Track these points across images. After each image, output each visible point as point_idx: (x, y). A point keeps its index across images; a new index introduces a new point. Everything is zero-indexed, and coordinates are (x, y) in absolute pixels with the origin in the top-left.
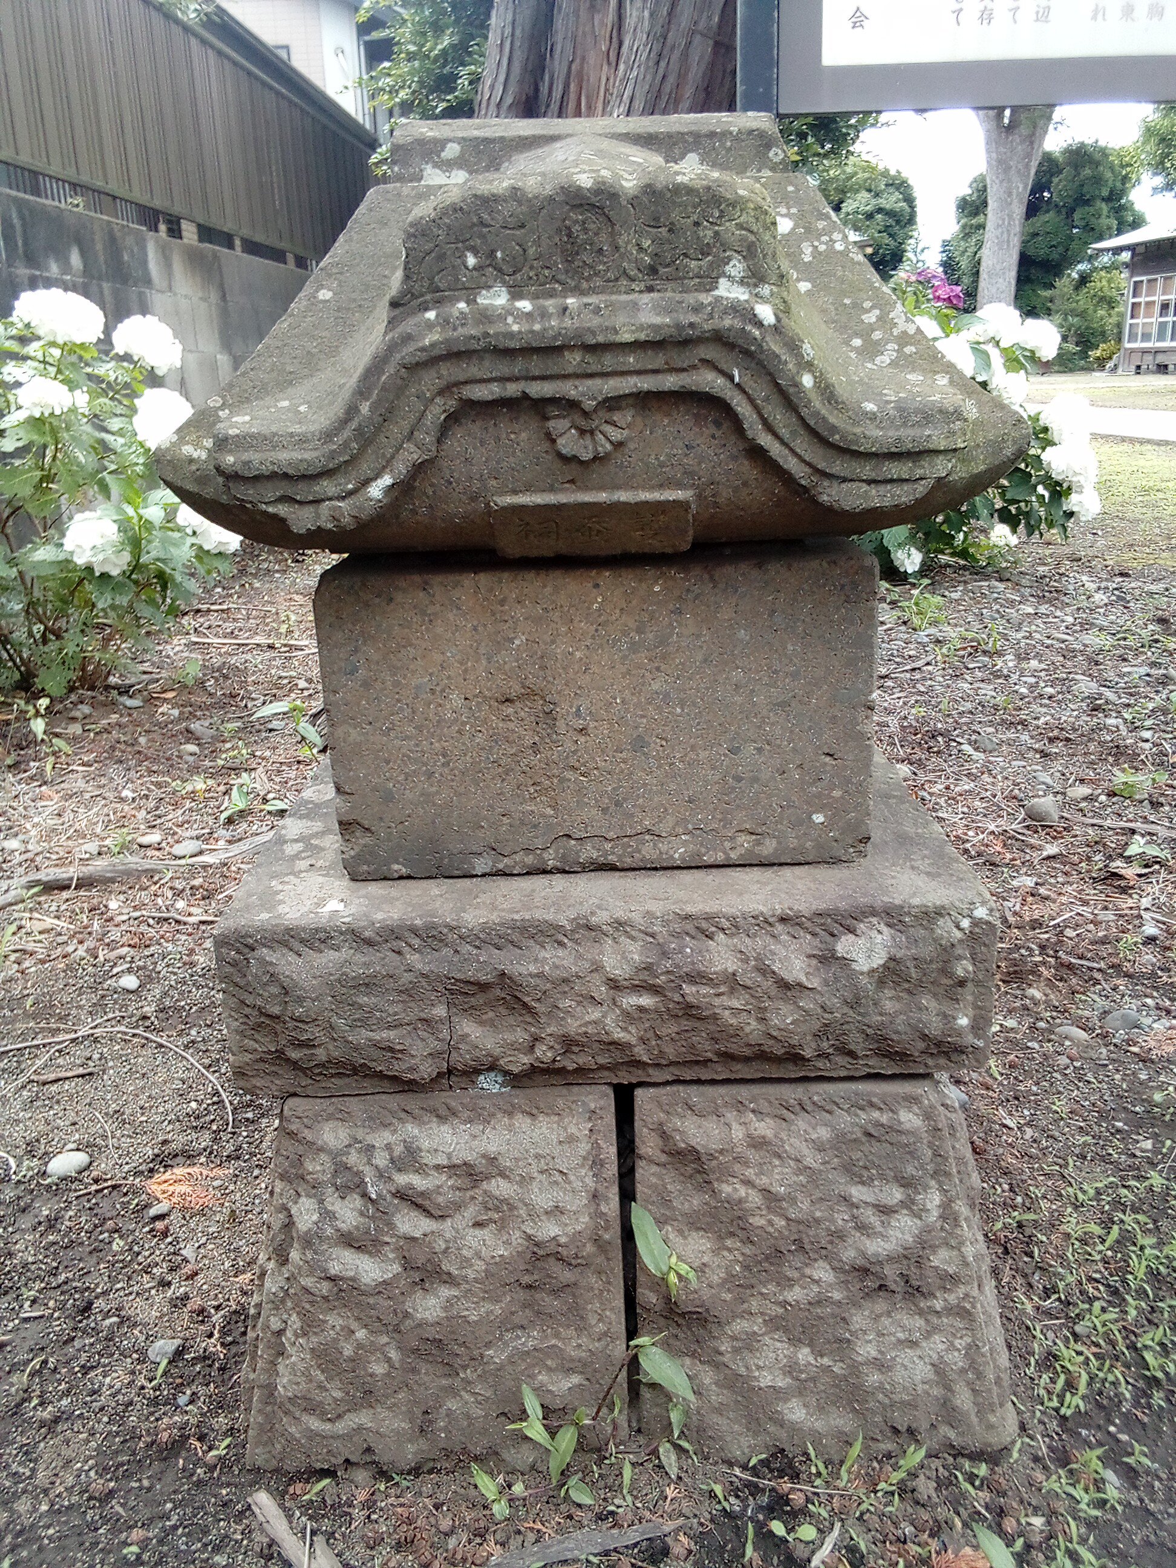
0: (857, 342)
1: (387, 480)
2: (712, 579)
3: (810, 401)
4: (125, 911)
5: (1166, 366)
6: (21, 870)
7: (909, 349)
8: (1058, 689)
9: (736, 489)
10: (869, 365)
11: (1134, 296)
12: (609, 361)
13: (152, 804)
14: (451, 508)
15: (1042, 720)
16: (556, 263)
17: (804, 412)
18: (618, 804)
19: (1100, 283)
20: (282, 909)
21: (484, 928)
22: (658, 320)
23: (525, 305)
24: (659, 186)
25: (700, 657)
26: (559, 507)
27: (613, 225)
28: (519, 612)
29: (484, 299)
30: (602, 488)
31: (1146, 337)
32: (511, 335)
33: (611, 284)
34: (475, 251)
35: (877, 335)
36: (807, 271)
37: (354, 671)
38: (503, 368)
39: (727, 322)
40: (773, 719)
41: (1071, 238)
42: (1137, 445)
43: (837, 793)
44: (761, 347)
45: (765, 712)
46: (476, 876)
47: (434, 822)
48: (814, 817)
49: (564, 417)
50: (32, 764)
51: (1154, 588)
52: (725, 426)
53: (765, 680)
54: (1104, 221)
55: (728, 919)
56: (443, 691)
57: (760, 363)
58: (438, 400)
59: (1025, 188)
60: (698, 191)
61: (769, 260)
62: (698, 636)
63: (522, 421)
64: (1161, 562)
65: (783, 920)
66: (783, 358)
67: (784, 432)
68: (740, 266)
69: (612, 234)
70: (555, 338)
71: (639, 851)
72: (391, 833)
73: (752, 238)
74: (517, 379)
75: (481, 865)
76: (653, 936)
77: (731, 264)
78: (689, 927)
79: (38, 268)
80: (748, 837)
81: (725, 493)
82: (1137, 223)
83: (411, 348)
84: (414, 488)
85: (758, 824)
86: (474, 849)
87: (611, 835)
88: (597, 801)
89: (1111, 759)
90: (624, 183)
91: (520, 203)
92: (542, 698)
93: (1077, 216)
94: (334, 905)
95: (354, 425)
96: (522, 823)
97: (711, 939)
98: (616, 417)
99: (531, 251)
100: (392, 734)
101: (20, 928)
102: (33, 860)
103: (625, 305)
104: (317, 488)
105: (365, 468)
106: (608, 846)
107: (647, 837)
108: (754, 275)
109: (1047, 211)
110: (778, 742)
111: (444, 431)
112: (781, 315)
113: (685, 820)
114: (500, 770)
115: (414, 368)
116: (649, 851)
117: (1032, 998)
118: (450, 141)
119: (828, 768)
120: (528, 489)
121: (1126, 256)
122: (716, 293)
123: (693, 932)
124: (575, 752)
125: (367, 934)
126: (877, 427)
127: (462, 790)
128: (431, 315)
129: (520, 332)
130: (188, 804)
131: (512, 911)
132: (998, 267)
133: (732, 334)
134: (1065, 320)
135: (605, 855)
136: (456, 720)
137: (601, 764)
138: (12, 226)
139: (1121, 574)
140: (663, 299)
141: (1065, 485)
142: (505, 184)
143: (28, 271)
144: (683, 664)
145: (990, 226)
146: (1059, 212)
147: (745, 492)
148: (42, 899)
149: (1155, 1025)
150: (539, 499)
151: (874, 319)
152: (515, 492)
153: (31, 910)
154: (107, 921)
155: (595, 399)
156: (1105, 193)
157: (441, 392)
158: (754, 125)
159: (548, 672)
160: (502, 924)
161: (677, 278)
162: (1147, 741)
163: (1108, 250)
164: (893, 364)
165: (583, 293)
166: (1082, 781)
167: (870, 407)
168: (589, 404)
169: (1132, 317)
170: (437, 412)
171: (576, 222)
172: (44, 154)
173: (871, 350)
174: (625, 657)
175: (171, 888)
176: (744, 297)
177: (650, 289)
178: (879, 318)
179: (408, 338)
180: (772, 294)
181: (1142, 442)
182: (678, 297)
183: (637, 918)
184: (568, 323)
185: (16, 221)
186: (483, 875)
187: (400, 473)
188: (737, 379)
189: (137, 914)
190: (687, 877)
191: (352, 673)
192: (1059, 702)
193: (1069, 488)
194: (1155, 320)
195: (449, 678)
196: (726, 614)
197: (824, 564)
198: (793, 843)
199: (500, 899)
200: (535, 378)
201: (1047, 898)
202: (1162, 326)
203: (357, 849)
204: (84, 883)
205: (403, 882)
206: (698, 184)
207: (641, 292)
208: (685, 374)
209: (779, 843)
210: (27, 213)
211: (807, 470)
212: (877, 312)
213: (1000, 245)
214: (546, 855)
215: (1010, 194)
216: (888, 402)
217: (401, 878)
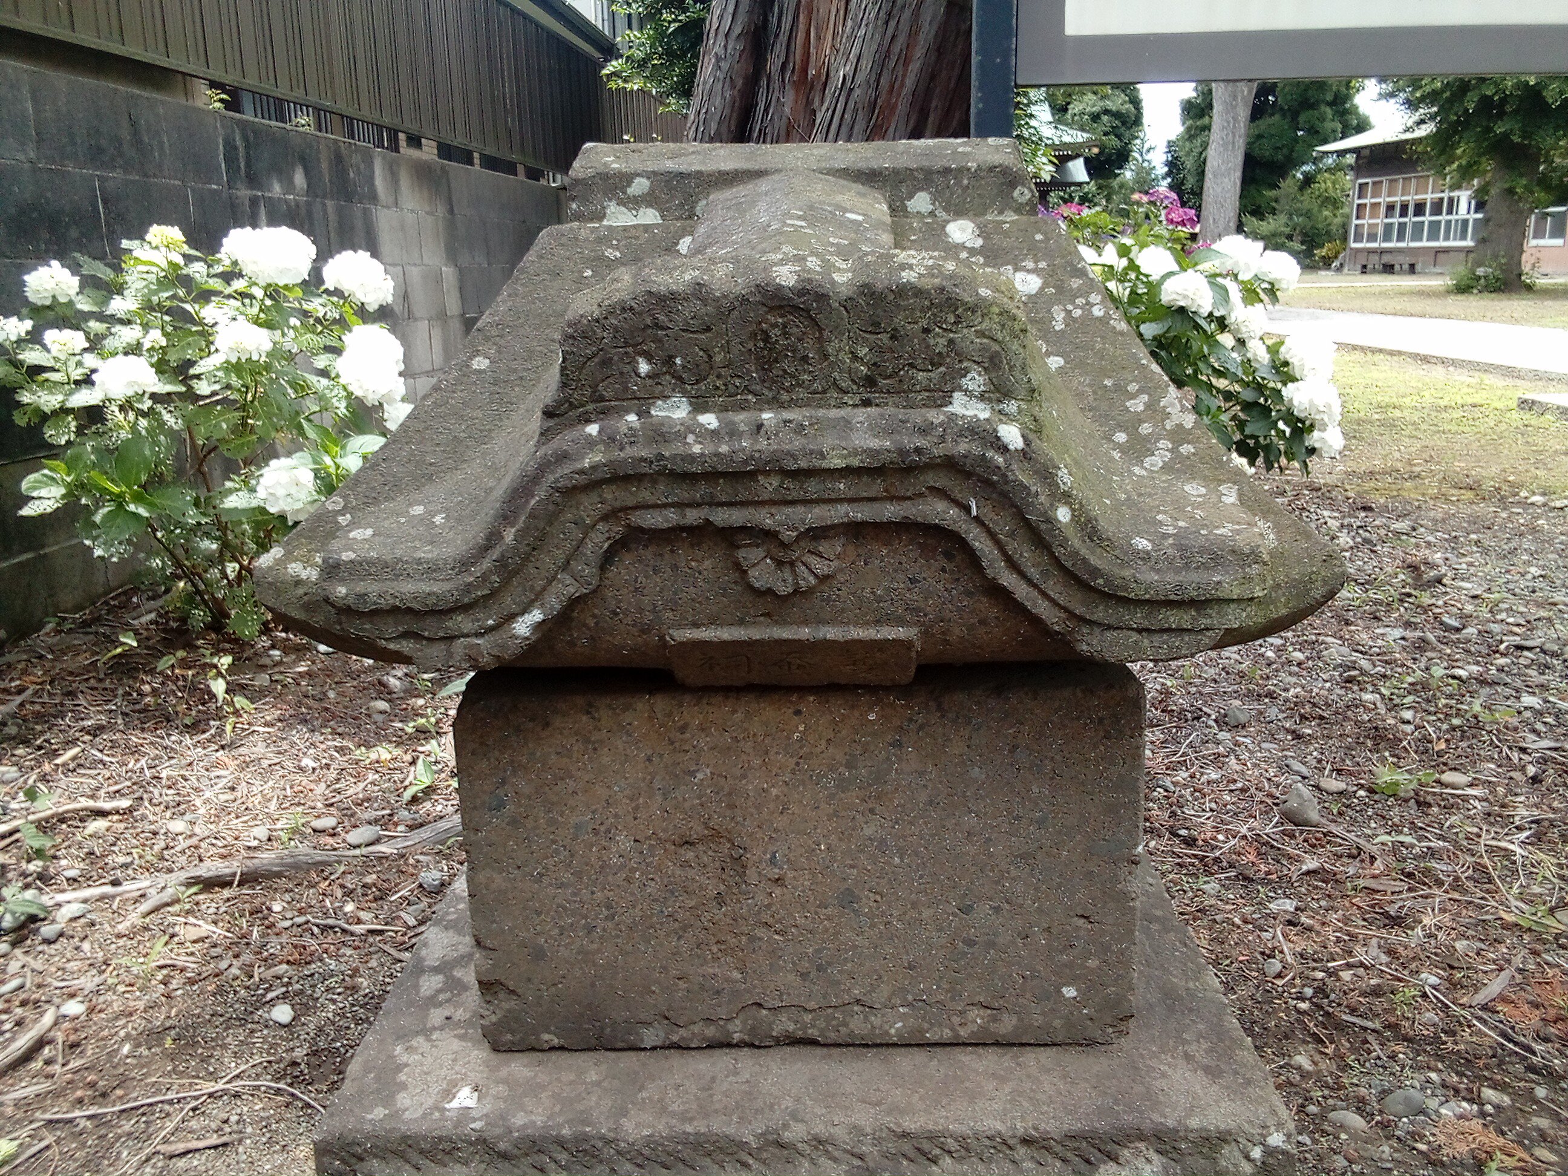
0: (1121, 437)
1: (536, 616)
2: (939, 708)
3: (1066, 540)
4: (289, 915)
5: (1392, 266)
6: (183, 860)
7: (1187, 449)
8: (1307, 654)
9: (971, 628)
10: (1137, 470)
11: (1359, 197)
12: (813, 487)
13: (332, 775)
14: (618, 640)
15: (1292, 692)
16: (749, 372)
17: (1059, 551)
18: (820, 968)
19: (1325, 184)
20: (403, 1100)
21: (649, 1141)
22: (874, 443)
23: (709, 420)
24: (879, 286)
25: (923, 797)
26: (751, 644)
27: (821, 330)
28: (703, 742)
29: (660, 411)
30: (806, 622)
31: (1372, 237)
32: (692, 458)
33: (818, 397)
34: (649, 357)
35: (1146, 429)
36: (1058, 342)
37: (501, 805)
38: (682, 493)
39: (963, 447)
40: (1014, 873)
41: (1296, 139)
42: (1369, 354)
43: (1092, 963)
44: (1004, 475)
45: (1004, 866)
46: (645, 1049)
47: (593, 985)
48: (1064, 990)
49: (757, 546)
50: (212, 723)
51: (1398, 526)
52: (959, 558)
53: (1005, 827)
54: (1329, 125)
55: (956, 1140)
56: (608, 831)
57: (1004, 495)
58: (600, 526)
59: (1250, 92)
60: (928, 292)
61: (1017, 373)
62: (922, 774)
63: (705, 546)
64: (1405, 494)
65: (1026, 1141)
66: (1033, 489)
67: (1033, 572)
68: (980, 380)
69: (820, 340)
70: (745, 462)
71: (846, 1025)
72: (541, 997)
73: (996, 347)
74: (699, 505)
75: (650, 1036)
76: (861, 1157)
77: (969, 376)
78: (907, 1147)
79: (260, 189)
80: (982, 1012)
81: (957, 632)
82: (1362, 126)
83: (566, 469)
84: (571, 619)
85: (993, 998)
86: (643, 1016)
87: (812, 1005)
88: (794, 963)
89: (1369, 743)
90: (836, 277)
91: (705, 302)
92: (729, 840)
93: (1302, 118)
94: (465, 1098)
95: (495, 554)
96: (702, 987)
97: (935, 1162)
98: (823, 547)
99: (718, 358)
100: (545, 880)
101: (172, 936)
102: (196, 847)
103: (834, 424)
104: (449, 624)
105: (509, 602)
106: (808, 1018)
107: (856, 1008)
108: (997, 389)
109: (1272, 115)
110: (1020, 900)
111: (608, 559)
112: (1031, 436)
113: (904, 990)
114: (677, 925)
115: (569, 493)
116: (858, 1025)
117: (1299, 1068)
118: (638, 175)
119: (1082, 933)
120: (714, 621)
121: (1350, 159)
122: (949, 409)
123: (912, 1154)
124: (769, 906)
125: (502, 1146)
126: (1152, 569)
127: (629, 948)
128: (593, 429)
129: (702, 455)
130: (371, 776)
131: (685, 1118)
132: (1223, 168)
133: (968, 461)
134: (1291, 219)
135: (805, 1028)
136: (622, 867)
137: (800, 921)
138: (236, 148)
139: (1365, 508)
140: (882, 416)
141: (1308, 423)
142: (687, 277)
143: (249, 192)
144: (903, 806)
145: (1215, 127)
146: (1284, 116)
147: (982, 630)
148: (201, 897)
149: (1443, 1111)
150: (726, 634)
151: (1141, 408)
152: (696, 625)
153: (188, 912)
154: (268, 927)
155: (796, 529)
156: (1329, 97)
157: (605, 518)
158: (996, 159)
159: (738, 812)
160: (670, 1139)
161: (903, 391)
162: (1408, 722)
163: (1332, 152)
164: (1166, 468)
165: (782, 406)
166: (1339, 771)
167: (1142, 543)
168: (789, 535)
169: (1358, 218)
170: (599, 540)
171: (775, 325)
172: (271, 75)
173: (1138, 449)
174: (831, 796)
175: (342, 886)
176: (984, 415)
177: (867, 403)
178: (1148, 406)
179: (563, 457)
180: (1020, 411)
181: (1375, 351)
182: (901, 414)
183: (840, 1133)
184: (763, 444)
185: (239, 142)
186: (654, 1048)
187: (552, 608)
188: (974, 512)
189: (300, 920)
190: (906, 1061)
191: (498, 808)
192: (1309, 670)
193: (1312, 426)
194: (1380, 221)
195: (616, 816)
196: (957, 747)
197: (1080, 694)
198: (1038, 1020)
199: (671, 1093)
200: (721, 504)
201: (1309, 929)
202: (1388, 228)
203: (500, 1014)
204: (249, 879)
205: (554, 1056)
206: (929, 283)
207: (855, 406)
208: (909, 503)
209: (1020, 1020)
210: (251, 137)
211: (1063, 615)
212: (1145, 398)
213: (1225, 145)
214: (730, 1027)
215: (1235, 98)
216: (1166, 536)
217: (553, 1049)
